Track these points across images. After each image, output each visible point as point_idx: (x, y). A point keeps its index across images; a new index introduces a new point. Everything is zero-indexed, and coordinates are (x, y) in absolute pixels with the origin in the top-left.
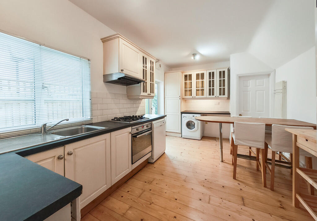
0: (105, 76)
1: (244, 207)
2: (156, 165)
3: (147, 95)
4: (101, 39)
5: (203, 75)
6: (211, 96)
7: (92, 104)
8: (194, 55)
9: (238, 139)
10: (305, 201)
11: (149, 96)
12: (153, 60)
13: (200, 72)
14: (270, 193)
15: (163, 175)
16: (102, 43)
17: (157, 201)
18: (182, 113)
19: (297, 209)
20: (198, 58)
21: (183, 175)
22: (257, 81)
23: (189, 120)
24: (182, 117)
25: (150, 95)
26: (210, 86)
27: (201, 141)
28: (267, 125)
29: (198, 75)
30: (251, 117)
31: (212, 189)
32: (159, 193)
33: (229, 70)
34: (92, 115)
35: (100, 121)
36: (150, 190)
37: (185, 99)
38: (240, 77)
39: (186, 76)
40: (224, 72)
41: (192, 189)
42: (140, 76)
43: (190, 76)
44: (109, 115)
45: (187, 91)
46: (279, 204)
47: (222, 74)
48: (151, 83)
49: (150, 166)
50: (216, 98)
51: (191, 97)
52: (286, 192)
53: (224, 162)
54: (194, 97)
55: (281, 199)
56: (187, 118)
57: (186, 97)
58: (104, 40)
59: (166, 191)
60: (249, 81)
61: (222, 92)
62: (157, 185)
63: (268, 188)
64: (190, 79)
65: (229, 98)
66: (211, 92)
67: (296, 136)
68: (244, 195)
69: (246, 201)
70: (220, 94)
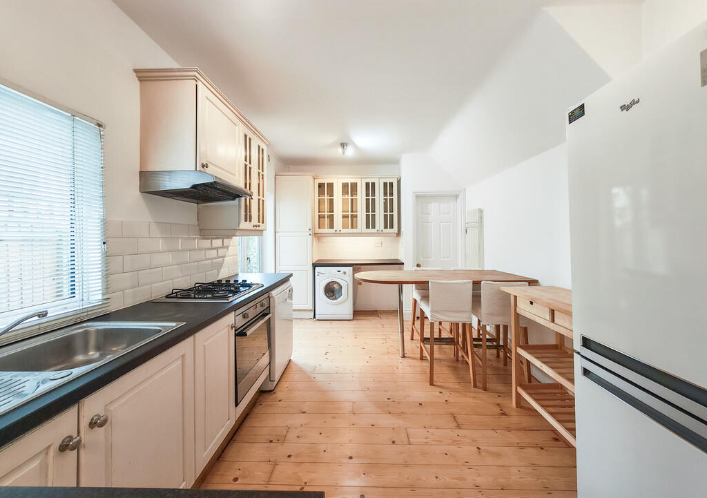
0: (145, 176)
1: (461, 432)
2: (280, 394)
3: (252, 228)
4: (136, 71)
5: (354, 186)
6: (371, 230)
7: (107, 256)
8: (343, 145)
9: (436, 312)
10: (530, 394)
11: (256, 230)
12: (263, 146)
13: (350, 181)
14: (483, 395)
15: (304, 412)
16: (139, 82)
17: (313, 475)
18: (315, 266)
19: (519, 409)
20: (350, 152)
21: (346, 401)
22: (441, 205)
23: (330, 280)
24: (316, 274)
25: (258, 228)
26: (368, 211)
27: (354, 322)
28: (474, 283)
29: (345, 186)
30: (440, 269)
31: (405, 414)
32: (310, 456)
33: (399, 182)
34: (107, 289)
35: (129, 303)
36: (289, 456)
37: (319, 235)
38: (417, 196)
39: (321, 186)
40: (391, 184)
41: (373, 426)
42: (237, 181)
43: (331, 186)
44: (154, 285)
45: (325, 218)
46: (497, 410)
47: (388, 188)
48: (259, 200)
49: (268, 399)
50: (379, 234)
51: (332, 231)
52: (500, 387)
53: (406, 357)
54: (337, 232)
55: (499, 401)
56: (326, 276)
57: (322, 231)
58: (145, 76)
59: (322, 447)
60: (430, 205)
61: (389, 223)
62: (302, 440)
63: (479, 388)
64: (331, 193)
65: (399, 234)
66: (370, 222)
67: (515, 297)
68: (454, 410)
69: (459, 419)
70: (386, 227)
